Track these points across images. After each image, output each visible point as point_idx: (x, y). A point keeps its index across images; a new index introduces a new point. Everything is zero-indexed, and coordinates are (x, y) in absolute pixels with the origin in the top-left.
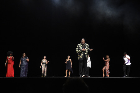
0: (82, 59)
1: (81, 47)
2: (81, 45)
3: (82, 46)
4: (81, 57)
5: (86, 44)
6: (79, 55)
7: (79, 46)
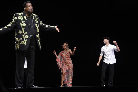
0: (27, 48)
1: (24, 19)
2: (23, 16)
3: (25, 17)
4: (22, 42)
5: (34, 15)
6: (17, 39)
7: (19, 18)
